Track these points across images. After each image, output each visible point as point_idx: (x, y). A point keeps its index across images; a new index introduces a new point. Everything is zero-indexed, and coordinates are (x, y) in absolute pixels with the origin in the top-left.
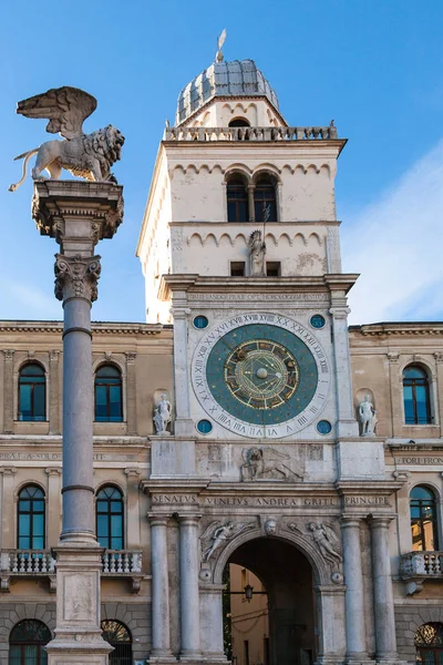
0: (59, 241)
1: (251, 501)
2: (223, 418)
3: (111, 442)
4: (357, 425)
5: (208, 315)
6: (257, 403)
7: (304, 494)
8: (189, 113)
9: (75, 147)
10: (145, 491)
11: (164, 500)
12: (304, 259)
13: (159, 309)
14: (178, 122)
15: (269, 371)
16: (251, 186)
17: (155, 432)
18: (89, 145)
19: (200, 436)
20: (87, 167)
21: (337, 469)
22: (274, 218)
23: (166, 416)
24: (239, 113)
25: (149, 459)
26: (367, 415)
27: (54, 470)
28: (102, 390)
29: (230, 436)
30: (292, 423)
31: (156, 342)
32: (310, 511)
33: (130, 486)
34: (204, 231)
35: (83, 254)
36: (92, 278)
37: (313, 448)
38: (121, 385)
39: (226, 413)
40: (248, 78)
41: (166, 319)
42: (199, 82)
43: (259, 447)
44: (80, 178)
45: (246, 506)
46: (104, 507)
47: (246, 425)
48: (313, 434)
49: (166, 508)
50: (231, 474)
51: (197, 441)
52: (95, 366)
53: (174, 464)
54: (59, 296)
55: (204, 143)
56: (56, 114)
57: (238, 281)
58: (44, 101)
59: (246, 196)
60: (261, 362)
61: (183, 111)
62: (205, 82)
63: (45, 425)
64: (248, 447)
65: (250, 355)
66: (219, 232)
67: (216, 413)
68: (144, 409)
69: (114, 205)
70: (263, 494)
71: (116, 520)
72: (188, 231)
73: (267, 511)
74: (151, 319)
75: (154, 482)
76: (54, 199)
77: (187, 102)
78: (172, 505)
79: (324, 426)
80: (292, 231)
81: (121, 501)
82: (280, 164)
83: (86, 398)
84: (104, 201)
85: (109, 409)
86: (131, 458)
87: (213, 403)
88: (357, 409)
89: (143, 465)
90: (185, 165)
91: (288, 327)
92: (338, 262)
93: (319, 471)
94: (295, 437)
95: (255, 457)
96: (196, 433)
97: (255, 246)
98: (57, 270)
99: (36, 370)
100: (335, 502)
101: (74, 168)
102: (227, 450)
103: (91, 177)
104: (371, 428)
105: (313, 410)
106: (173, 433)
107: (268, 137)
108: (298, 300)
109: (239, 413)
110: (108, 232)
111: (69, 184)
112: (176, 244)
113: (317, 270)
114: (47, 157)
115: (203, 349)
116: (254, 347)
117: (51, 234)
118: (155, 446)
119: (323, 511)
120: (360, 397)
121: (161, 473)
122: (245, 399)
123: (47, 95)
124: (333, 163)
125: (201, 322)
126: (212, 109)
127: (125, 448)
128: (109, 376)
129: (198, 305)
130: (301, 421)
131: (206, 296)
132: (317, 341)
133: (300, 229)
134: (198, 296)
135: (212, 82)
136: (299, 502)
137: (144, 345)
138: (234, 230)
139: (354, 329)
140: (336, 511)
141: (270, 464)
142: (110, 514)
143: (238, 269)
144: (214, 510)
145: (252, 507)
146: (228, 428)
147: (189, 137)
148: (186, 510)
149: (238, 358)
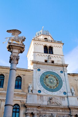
0: (11, 52)
1: (50, 110)
2: (44, 90)
3: (18, 94)
4: (71, 93)
6: (51, 87)
7: (62, 109)
8: (37, 36)
9: (17, 38)
10: (25, 107)
11: (30, 109)
12: (58, 61)
13: (30, 67)
14: (35, 37)
15: (53, 80)
16: (48, 48)
17: (28, 92)
18: (19, 38)
19: (39, 94)
20: (19, 41)
21: (68, 103)
22: (52, 53)
23: (31, 89)
24: (46, 37)
25: (27, 99)
26: (73, 91)
27: (3, 100)
28: (17, 82)
29: (45, 94)
30: (58, 92)
31: (30, 73)
32: (63, 113)
33: (22, 105)
34: (40, 54)
35: (16, 55)
36: (17, 60)
37: (63, 98)
38: (21, 81)
39: (44, 89)
40: (47, 33)
41: (32, 69)
42: (39, 32)
43: (51, 97)
44: (17, 43)
45: (49, 111)
46: (15, 110)
47: (48, 92)
48: (63, 95)
49: (30, 111)
50: (45, 103)
51: (38, 95)
52: (16, 77)
53: (32, 100)
54: (10, 62)
55: (40, 41)
56: (14, 33)
57: (46, 63)
58: (12, 31)
59: (47, 49)
60: (51, 79)
61: (36, 36)
62: (40, 32)
63: (3, 89)
64: (49, 97)
65: (49, 77)
66: (42, 54)
67: (42, 89)
68: (26, 87)
69: (23, 48)
70: (53, 108)
71: (17, 114)
72: (37, 54)
73: (54, 113)
74: (29, 68)
75: (28, 104)
76: (11, 46)
77: (37, 34)
78: (31, 110)
79: (65, 93)
80: (56, 56)
81: (19, 109)
82: (53, 45)
83: (13, 83)
84: (21, 47)
85: (18, 86)
86: (22, 98)
87: (41, 86)
88: (71, 90)
89: (25, 100)
90: (36, 43)
91: (56, 72)
92: (64, 62)
93: (65, 103)
94: (59, 95)
95: (50, 99)
96: (38, 93)
97: (49, 58)
98: (10, 57)
99: (2, 76)
100: (69, 111)
101: (16, 41)
102: (44, 97)
103: (19, 43)
104: (74, 94)
105: (62, 89)
106: (32, 93)
107: (51, 41)
108: (58, 68)
109: (47, 89)
110: (21, 52)
111: (15, 44)
112: (34, 56)
113: (61, 63)
114: (11, 39)
115: (39, 75)
116: (49, 76)
117: (10, 51)
118: (28, 95)
119: (66, 113)
120: (71, 87)
121: (29, 102)
122: (48, 86)
123: (12, 30)
124: (62, 46)
125: (39, 70)
126: (41, 36)
127: (21, 95)
128: (19, 79)
129: (38, 67)
130: (60, 92)
131: (40, 65)
132: (62, 75)
133: (57, 56)
134: (38, 65)
135: (41, 32)
136: (61, 111)
137: (27, 73)
138: (45, 54)
139: (69, 74)
140: (69, 113)
141: (54, 101)
142: (16, 112)
143: (46, 61)
144: (42, 112)
145: (50, 111)
146: (44, 92)
147: (37, 39)
148: (35, 112)
149: (46, 78)
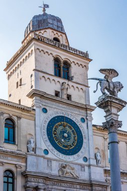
1: (63, 184)
2: (53, 150)
3: (12, 152)
5: (47, 108)
6: (65, 146)
7: (80, 184)
10: (25, 175)
11: (32, 180)
16: (62, 65)
19: (45, 156)
21: (90, 176)
23: (33, 145)
24: (56, 36)
25: (26, 162)
26: (99, 158)
29: (55, 157)
30: (75, 156)
31: (29, 114)
32: (81, 190)
34: (46, 76)
37: (82, 166)
38: (14, 129)
39: (53, 148)
43: (65, 163)
45: (61, 186)
47: (60, 154)
48: (81, 161)
49: (33, 183)
50: (55, 173)
51: (44, 158)
53: (35, 165)
57: (58, 99)
59: (60, 68)
64: (61, 163)
66: (52, 78)
67: (50, 147)
70: (67, 182)
72: (41, 74)
73: (68, 189)
75: (28, 172)
78: (36, 182)
79: (85, 159)
80: (75, 85)
82: (71, 60)
85: (9, 138)
87: (49, 143)
90: (41, 49)
91: (74, 120)
93: (84, 176)
94: (76, 162)
96: (43, 154)
100: (89, 188)
102: (54, 163)
104: (100, 162)
105: (82, 152)
106: (35, 153)
108: (76, 111)
112: (37, 78)
115: (46, 121)
118: (29, 157)
120: (96, 151)
121: (31, 169)
125: (45, 110)
127: (17, 156)
129: (44, 104)
130: (78, 156)
131: (46, 101)
132: (83, 126)
133: (77, 85)
134: (44, 100)
136: (78, 187)
138: (57, 79)
139: (94, 126)
142: (8, 183)
143: (57, 94)
144: (50, 186)
145: (63, 187)
146: (54, 154)
148: (41, 185)
